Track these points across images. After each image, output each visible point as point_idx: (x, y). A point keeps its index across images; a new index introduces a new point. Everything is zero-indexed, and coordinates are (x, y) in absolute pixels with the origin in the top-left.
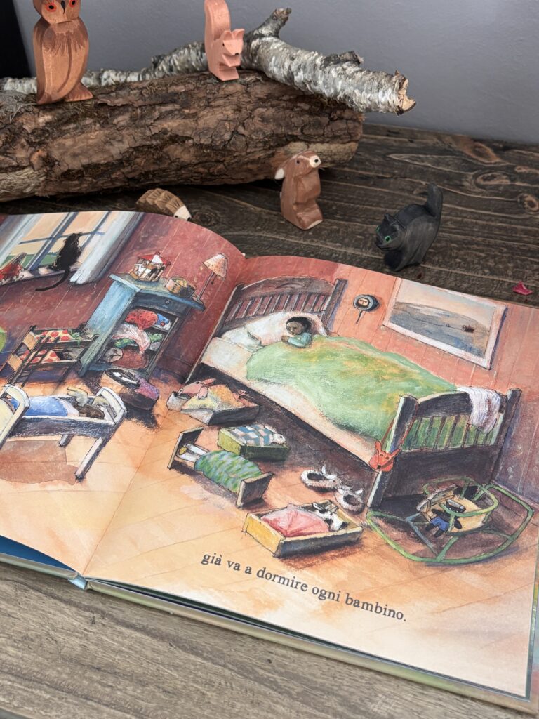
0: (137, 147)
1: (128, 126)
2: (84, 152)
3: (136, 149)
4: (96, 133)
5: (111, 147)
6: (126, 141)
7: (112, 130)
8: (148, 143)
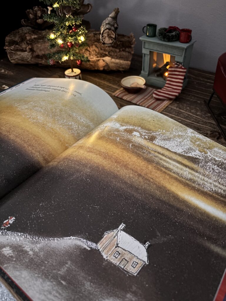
2: (43, 50)
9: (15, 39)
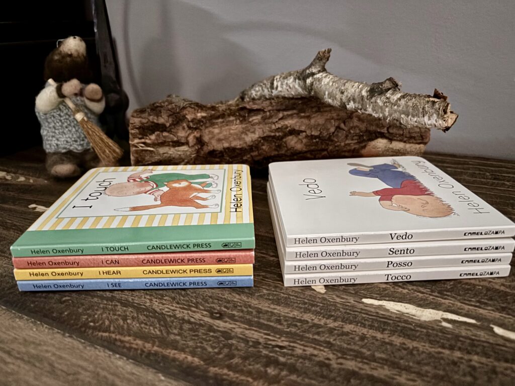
0: (265, 137)
1: (259, 123)
2: (226, 139)
3: (264, 138)
4: (237, 126)
5: (245, 137)
6: (257, 133)
7: (248, 125)
8: (273, 134)
9: (157, 120)
